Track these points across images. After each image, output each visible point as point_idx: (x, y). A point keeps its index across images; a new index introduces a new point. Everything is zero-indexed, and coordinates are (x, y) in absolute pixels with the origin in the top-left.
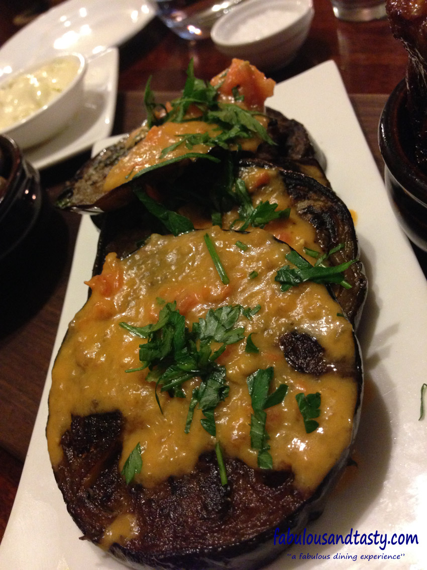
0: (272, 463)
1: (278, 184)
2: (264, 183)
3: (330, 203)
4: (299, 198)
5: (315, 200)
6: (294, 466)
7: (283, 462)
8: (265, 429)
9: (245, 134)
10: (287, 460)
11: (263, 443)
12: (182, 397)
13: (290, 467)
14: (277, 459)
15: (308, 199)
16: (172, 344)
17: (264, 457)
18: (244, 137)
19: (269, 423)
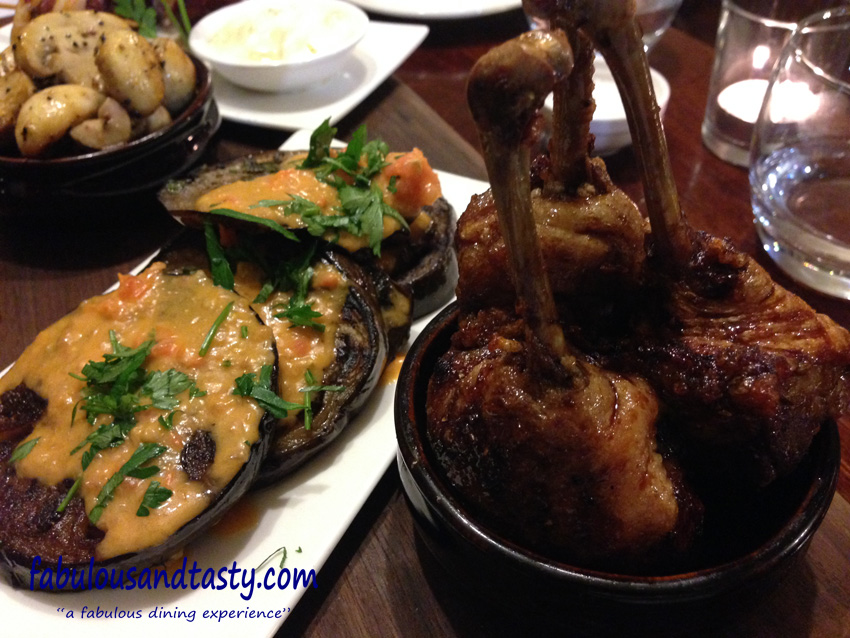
0: (98, 520)
1: (338, 297)
2: (329, 287)
3: (367, 344)
4: (347, 321)
5: (358, 332)
6: (110, 531)
7: (105, 524)
8: (114, 491)
9: (355, 230)
10: (108, 525)
11: (105, 501)
12: (91, 423)
13: (107, 530)
14: (103, 520)
15: (354, 327)
16: (118, 377)
17: (96, 512)
18: (351, 233)
19: (120, 488)
